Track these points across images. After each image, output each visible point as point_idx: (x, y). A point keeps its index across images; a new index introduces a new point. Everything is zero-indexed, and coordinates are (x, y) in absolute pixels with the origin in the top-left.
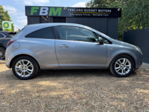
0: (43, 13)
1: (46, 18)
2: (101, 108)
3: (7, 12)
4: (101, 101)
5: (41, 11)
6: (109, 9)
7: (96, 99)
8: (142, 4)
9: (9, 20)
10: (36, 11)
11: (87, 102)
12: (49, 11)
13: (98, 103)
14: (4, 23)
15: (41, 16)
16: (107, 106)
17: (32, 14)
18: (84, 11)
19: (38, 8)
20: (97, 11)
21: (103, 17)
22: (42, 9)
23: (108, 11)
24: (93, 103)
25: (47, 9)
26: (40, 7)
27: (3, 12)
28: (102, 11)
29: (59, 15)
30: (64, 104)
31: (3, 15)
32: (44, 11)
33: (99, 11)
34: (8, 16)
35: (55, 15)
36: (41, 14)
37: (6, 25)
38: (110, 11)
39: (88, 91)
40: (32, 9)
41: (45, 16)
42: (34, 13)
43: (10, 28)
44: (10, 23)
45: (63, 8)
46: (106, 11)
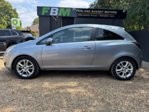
0: (54, 13)
1: (56, 18)
2: (116, 105)
3: (15, 9)
4: (115, 99)
5: (52, 11)
6: (115, 10)
7: (110, 96)
8: (145, 6)
9: (17, 17)
10: (47, 12)
11: (103, 99)
12: (58, 12)
13: (113, 100)
14: (13, 20)
15: (51, 16)
16: (121, 104)
17: (43, 14)
18: (91, 12)
19: (49, 9)
20: (104, 13)
21: (109, 18)
22: (52, 9)
23: (114, 12)
24: (107, 100)
25: (57, 10)
26: (51, 8)
27: (12, 10)
28: (108, 12)
29: (68, 15)
30: (83, 100)
31: (12, 12)
32: (54, 11)
33: (106, 12)
34: (16, 13)
35: (64, 15)
36: (51, 14)
37: (15, 22)
38: (116, 12)
39: (101, 89)
40: (44, 9)
41: (55, 17)
42: (45, 13)
43: (19, 25)
44: (19, 20)
45: (72, 9)
46: (112, 12)
